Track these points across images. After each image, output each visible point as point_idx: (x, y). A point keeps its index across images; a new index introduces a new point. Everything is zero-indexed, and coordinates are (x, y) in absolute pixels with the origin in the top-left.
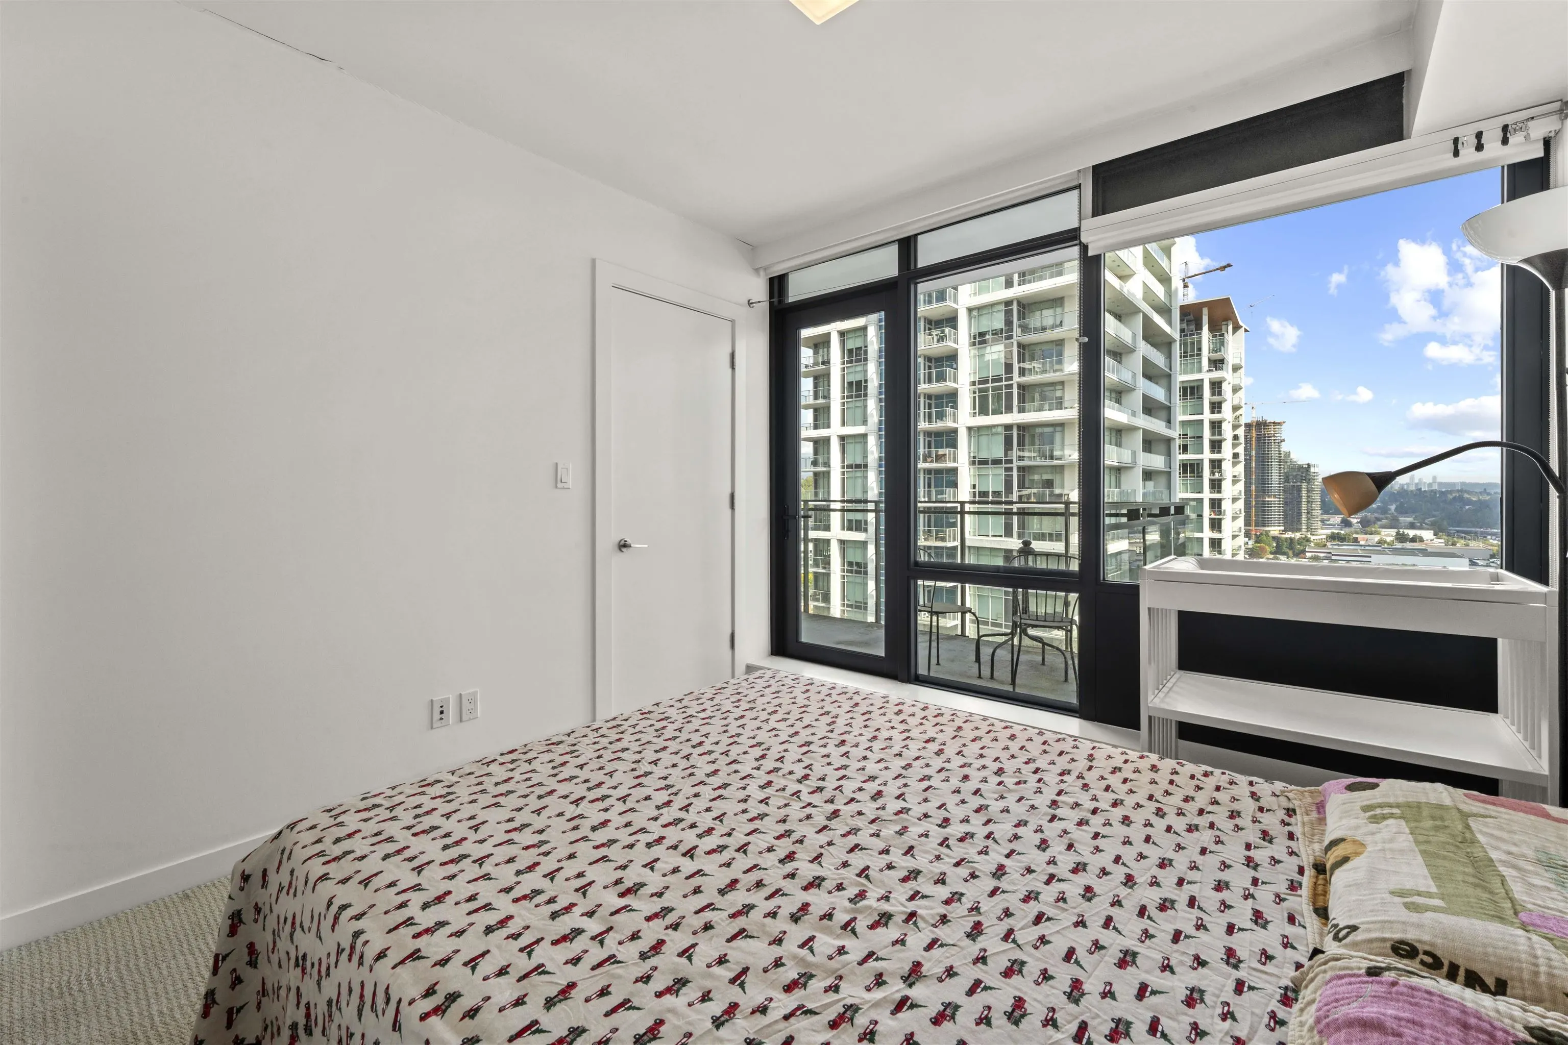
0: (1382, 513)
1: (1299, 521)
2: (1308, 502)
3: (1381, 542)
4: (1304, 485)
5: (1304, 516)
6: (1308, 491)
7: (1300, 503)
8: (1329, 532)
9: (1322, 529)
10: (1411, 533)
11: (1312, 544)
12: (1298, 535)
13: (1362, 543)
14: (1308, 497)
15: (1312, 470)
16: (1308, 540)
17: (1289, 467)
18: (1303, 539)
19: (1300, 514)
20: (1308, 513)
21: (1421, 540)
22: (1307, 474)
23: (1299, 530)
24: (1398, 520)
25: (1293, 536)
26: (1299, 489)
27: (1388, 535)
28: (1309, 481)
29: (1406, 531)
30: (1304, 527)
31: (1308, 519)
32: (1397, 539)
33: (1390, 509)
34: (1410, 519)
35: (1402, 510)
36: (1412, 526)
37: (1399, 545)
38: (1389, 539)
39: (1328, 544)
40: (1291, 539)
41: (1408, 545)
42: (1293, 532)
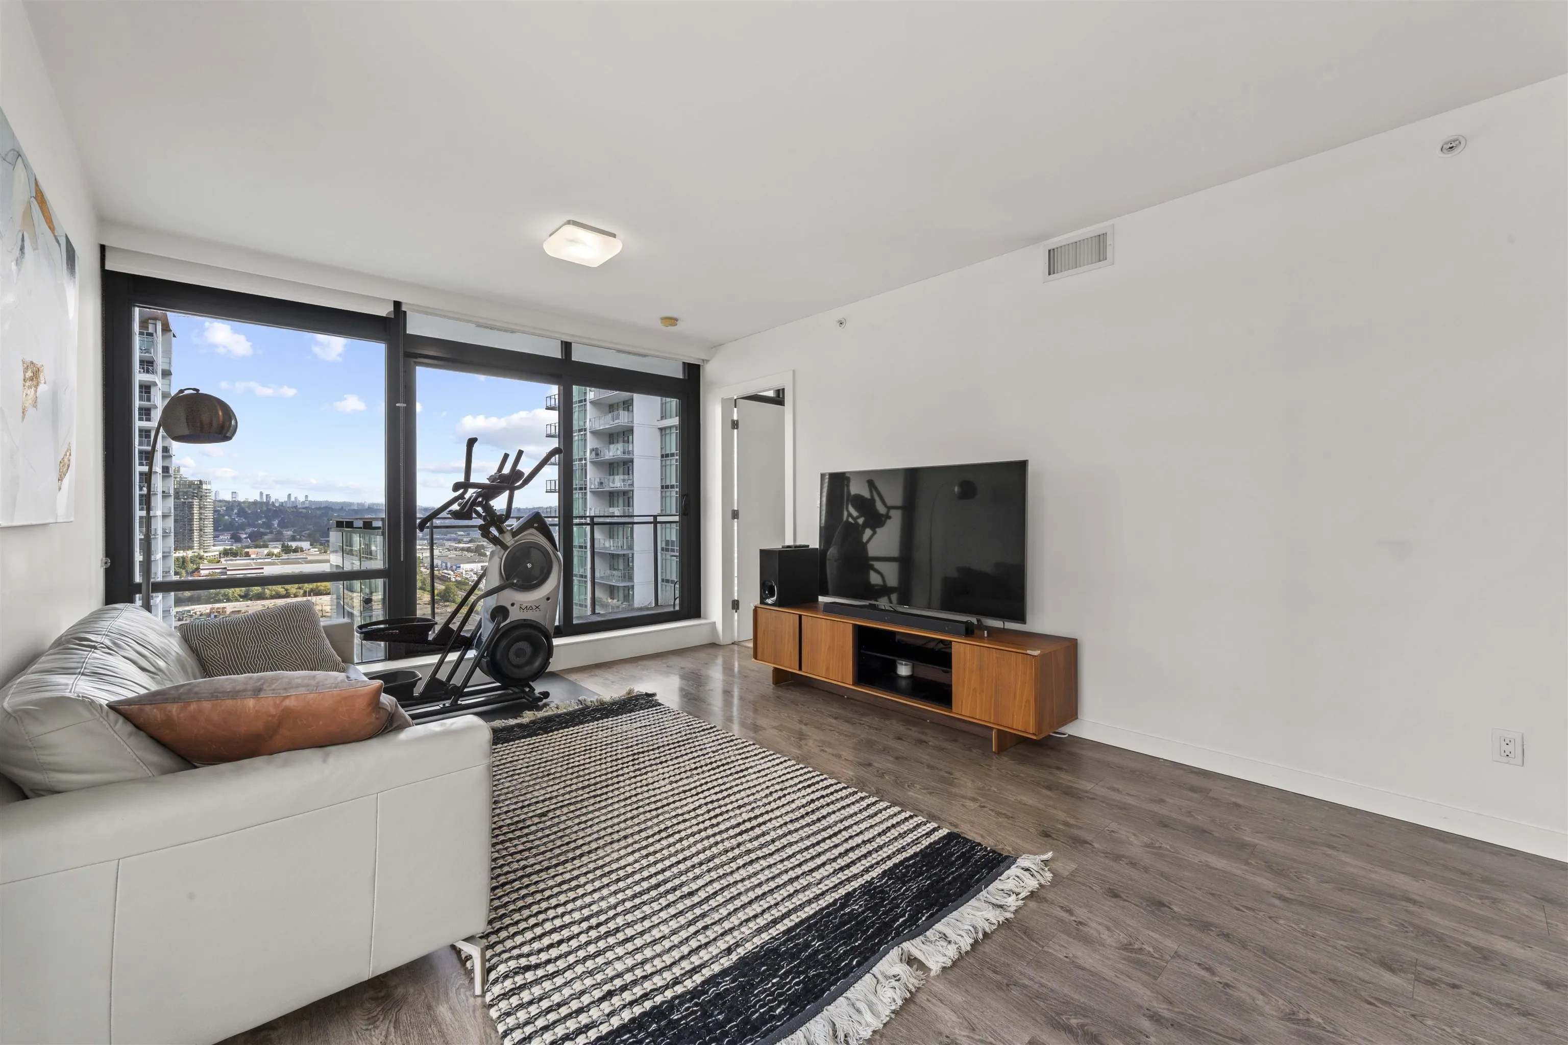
0: (267, 529)
1: (191, 539)
2: (200, 519)
3: (270, 555)
4: (196, 502)
5: (196, 534)
6: (200, 508)
7: (191, 520)
8: (221, 548)
9: (214, 545)
10: (294, 544)
11: (205, 561)
12: (190, 553)
13: (253, 556)
14: (201, 514)
15: (204, 487)
16: (201, 558)
17: (179, 483)
18: (197, 557)
19: (191, 531)
20: (201, 530)
21: (302, 550)
22: (199, 491)
23: (191, 548)
24: (282, 534)
25: (185, 554)
26: (191, 506)
27: (275, 547)
28: (201, 498)
29: (290, 543)
30: (196, 545)
31: (201, 536)
32: (282, 551)
33: (273, 524)
34: (290, 533)
35: (283, 525)
36: (293, 539)
37: (285, 556)
38: (276, 551)
39: (222, 560)
40: (183, 558)
41: (293, 556)
42: (184, 550)
